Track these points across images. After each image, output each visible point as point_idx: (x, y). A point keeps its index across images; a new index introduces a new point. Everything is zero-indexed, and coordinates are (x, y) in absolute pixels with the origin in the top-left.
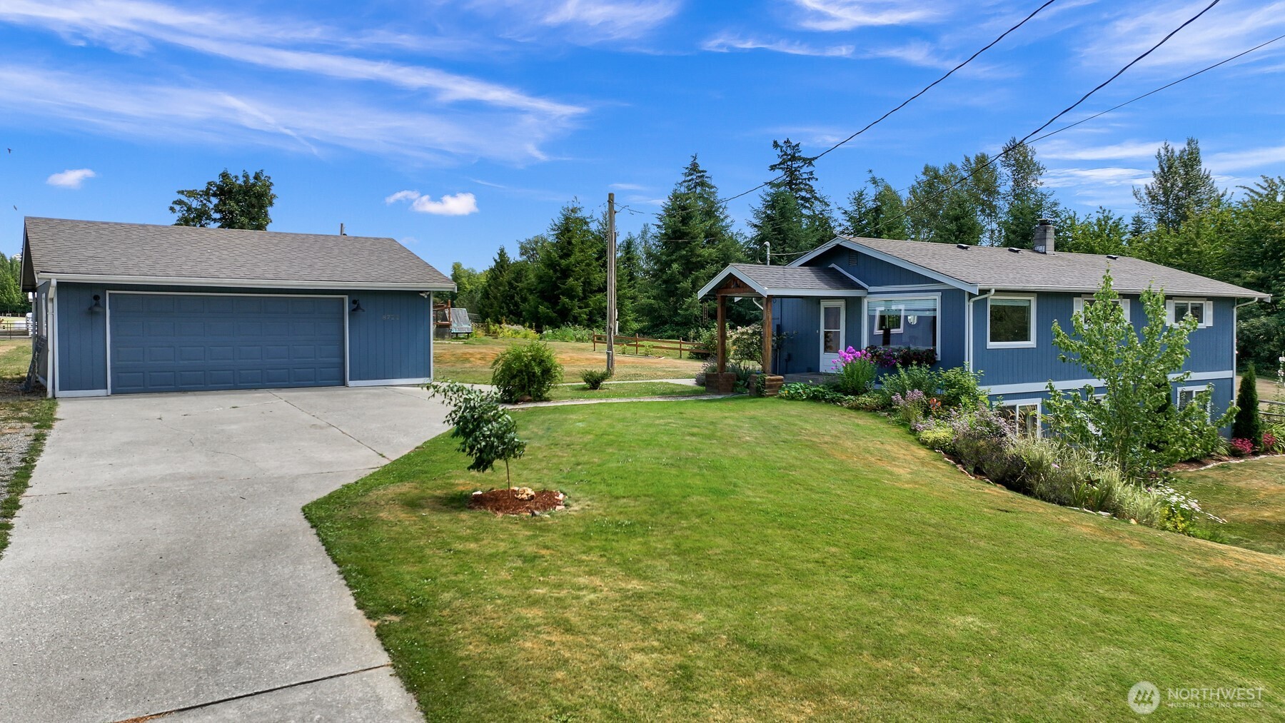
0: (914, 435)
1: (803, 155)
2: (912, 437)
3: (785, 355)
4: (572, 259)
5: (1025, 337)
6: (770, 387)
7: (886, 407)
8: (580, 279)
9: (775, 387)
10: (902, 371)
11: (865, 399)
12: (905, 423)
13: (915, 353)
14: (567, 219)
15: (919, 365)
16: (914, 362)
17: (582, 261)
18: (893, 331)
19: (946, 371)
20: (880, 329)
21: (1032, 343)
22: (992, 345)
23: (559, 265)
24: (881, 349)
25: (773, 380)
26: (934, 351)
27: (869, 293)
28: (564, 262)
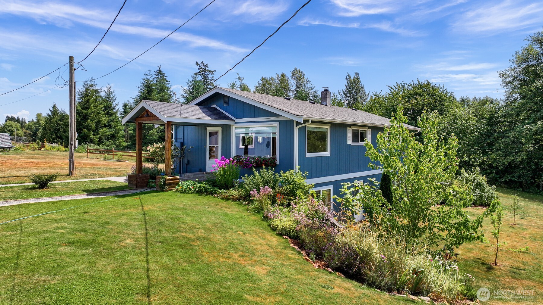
0: (267, 222)
1: (209, 69)
2: (265, 224)
3: (186, 161)
4: (89, 111)
5: (325, 150)
6: (170, 184)
7: (247, 198)
8: (94, 120)
9: (173, 184)
10: (256, 173)
11: (233, 192)
12: (259, 210)
13: (264, 160)
14: (87, 90)
15: (267, 168)
16: (264, 167)
17: (95, 112)
18: (249, 147)
19: (285, 172)
20: (243, 145)
21: (328, 153)
22: (308, 155)
23: (82, 113)
24: (243, 157)
25: (172, 180)
26: (275, 159)
27: (236, 123)
28: (84, 112)
